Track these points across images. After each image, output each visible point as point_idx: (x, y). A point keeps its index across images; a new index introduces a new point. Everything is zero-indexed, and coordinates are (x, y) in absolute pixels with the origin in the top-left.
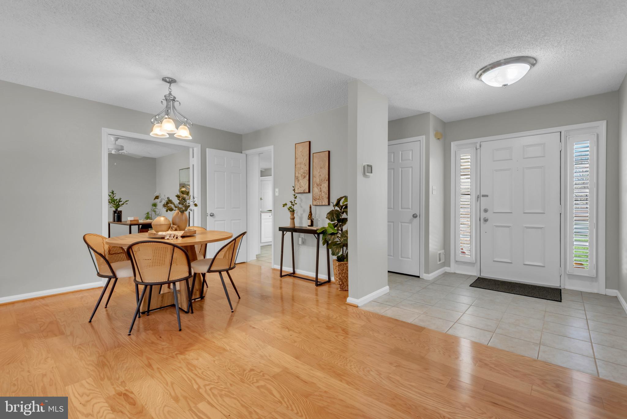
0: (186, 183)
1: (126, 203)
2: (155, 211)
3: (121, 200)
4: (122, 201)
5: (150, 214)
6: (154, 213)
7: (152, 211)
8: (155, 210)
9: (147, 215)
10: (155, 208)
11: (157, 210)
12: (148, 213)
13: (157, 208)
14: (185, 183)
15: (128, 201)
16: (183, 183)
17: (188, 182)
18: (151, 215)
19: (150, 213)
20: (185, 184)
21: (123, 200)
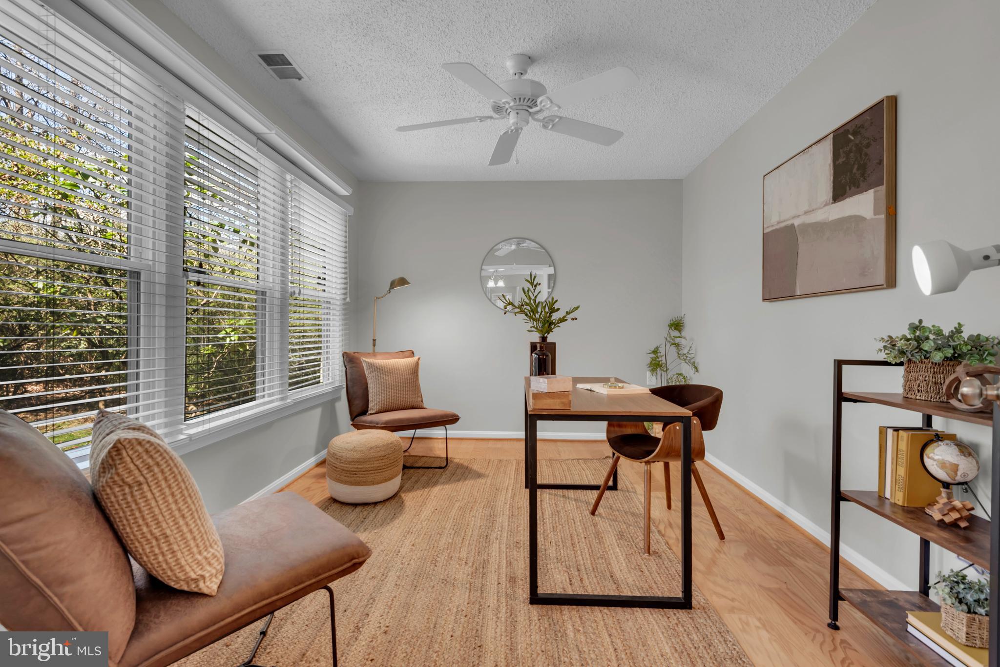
0: (797, 222)
1: (572, 315)
2: (677, 345)
3: (556, 306)
4: (558, 309)
5: (663, 353)
6: (673, 348)
7: (668, 345)
8: (677, 340)
9: (653, 356)
10: (676, 333)
11: (683, 341)
12: (655, 351)
13: (683, 334)
14: (789, 223)
15: (578, 307)
16: (783, 225)
17: (806, 213)
18: (664, 358)
19: (662, 350)
20: (793, 225)
21: (563, 306)
